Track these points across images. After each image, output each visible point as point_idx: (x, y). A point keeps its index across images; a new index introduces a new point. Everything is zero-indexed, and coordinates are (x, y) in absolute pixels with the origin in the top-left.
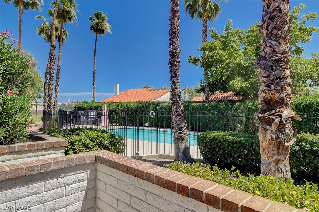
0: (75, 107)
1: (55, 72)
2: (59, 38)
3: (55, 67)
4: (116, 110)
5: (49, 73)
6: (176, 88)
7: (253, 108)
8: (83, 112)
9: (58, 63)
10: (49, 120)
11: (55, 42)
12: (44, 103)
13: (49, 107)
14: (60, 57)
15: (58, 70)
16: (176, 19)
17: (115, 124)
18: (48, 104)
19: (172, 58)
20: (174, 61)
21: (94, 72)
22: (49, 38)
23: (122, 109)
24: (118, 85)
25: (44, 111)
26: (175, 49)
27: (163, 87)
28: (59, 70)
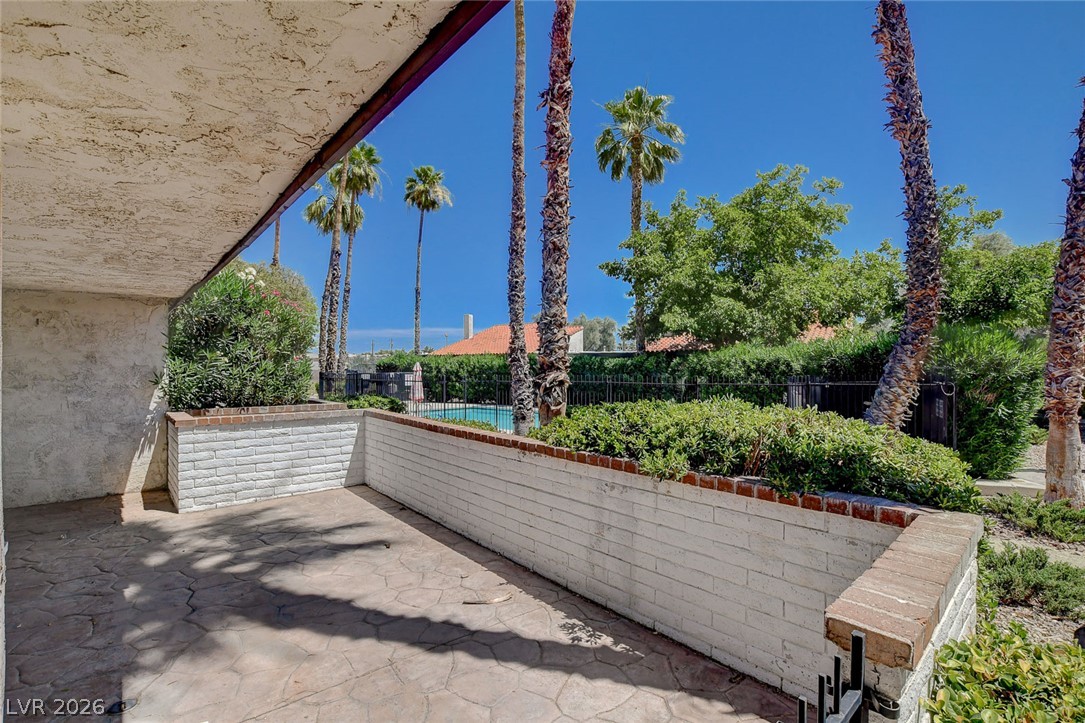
0: (379, 366)
1: (340, 300)
2: (349, 227)
3: (340, 292)
4: (458, 371)
5: (329, 298)
6: (517, 338)
7: (698, 367)
8: (392, 374)
9: (346, 278)
10: (329, 390)
11: (341, 235)
12: (320, 356)
13: (329, 365)
14: (350, 266)
15: (346, 291)
16: (519, 230)
17: (457, 400)
18: (328, 360)
19: (512, 290)
20: (514, 296)
21: (417, 292)
22: (330, 226)
23: (470, 369)
24: (471, 316)
25: (321, 374)
26: (517, 277)
27: (578, 319)
28: (348, 291)
